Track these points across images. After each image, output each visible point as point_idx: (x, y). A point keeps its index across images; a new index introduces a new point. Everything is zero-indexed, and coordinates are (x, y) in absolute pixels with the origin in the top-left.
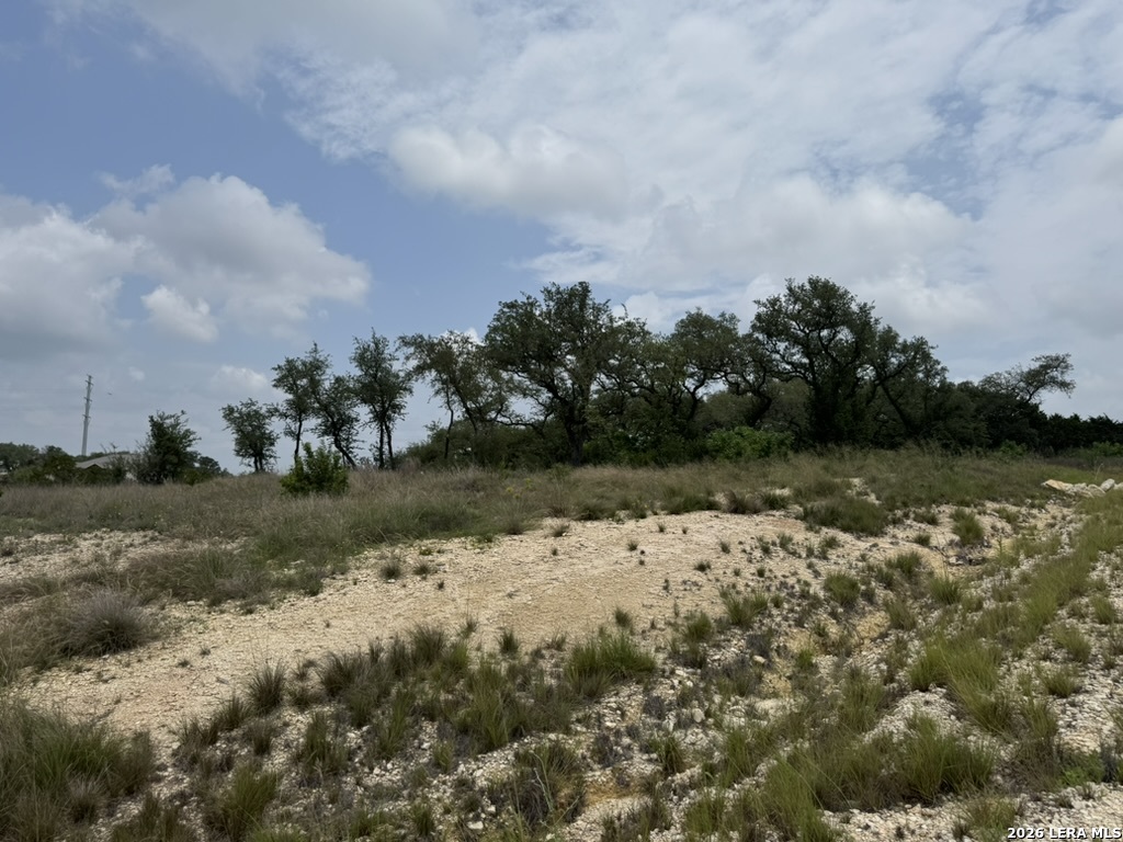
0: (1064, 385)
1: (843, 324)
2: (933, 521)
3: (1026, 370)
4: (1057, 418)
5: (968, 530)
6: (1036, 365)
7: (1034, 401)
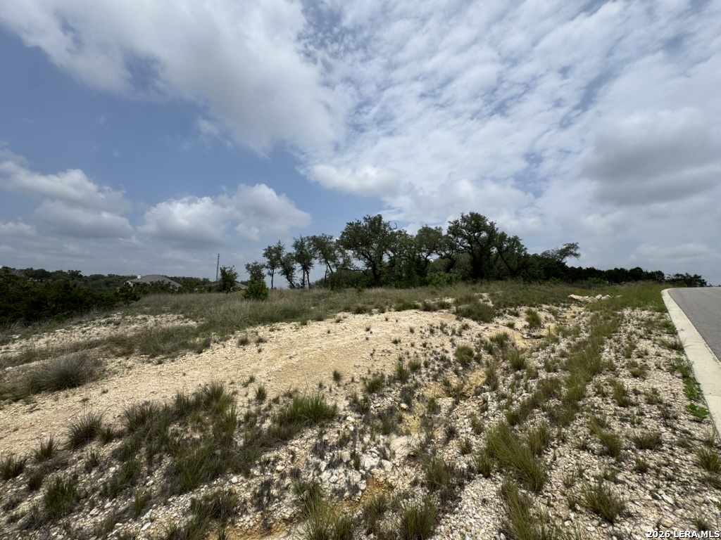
0: (576, 255)
1: (484, 230)
2: (517, 315)
3: (560, 249)
4: (572, 268)
5: (534, 320)
6: (564, 247)
7: (563, 261)
